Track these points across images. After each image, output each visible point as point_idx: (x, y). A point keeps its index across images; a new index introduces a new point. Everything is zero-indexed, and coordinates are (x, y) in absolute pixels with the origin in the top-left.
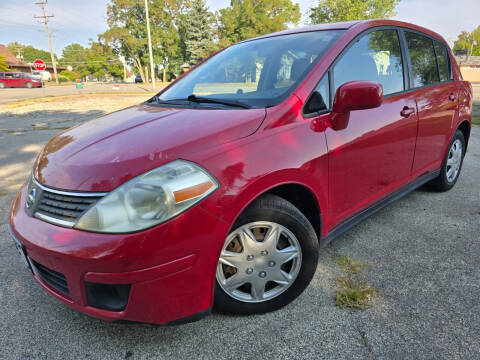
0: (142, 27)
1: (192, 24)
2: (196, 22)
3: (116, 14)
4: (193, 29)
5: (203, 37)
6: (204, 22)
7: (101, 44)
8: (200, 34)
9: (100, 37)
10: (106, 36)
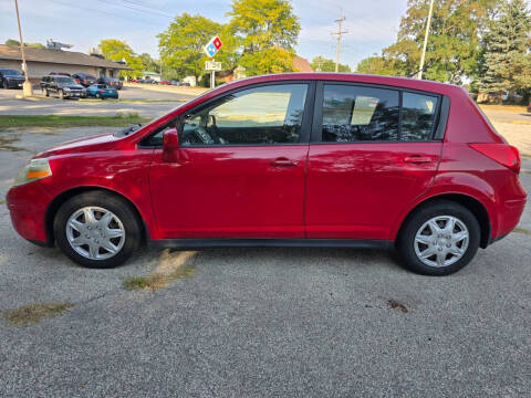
0: (434, 38)
1: (500, 33)
2: (505, 30)
3: (408, 26)
4: (500, 38)
5: (511, 49)
6: (518, 29)
7: (383, 59)
8: (508, 45)
9: (384, 51)
10: (392, 49)
